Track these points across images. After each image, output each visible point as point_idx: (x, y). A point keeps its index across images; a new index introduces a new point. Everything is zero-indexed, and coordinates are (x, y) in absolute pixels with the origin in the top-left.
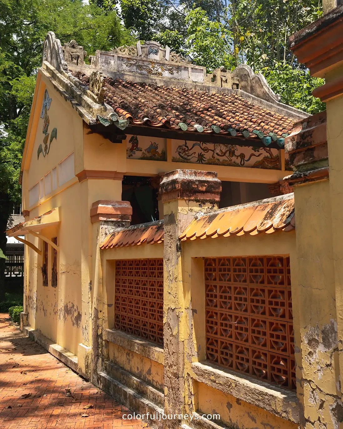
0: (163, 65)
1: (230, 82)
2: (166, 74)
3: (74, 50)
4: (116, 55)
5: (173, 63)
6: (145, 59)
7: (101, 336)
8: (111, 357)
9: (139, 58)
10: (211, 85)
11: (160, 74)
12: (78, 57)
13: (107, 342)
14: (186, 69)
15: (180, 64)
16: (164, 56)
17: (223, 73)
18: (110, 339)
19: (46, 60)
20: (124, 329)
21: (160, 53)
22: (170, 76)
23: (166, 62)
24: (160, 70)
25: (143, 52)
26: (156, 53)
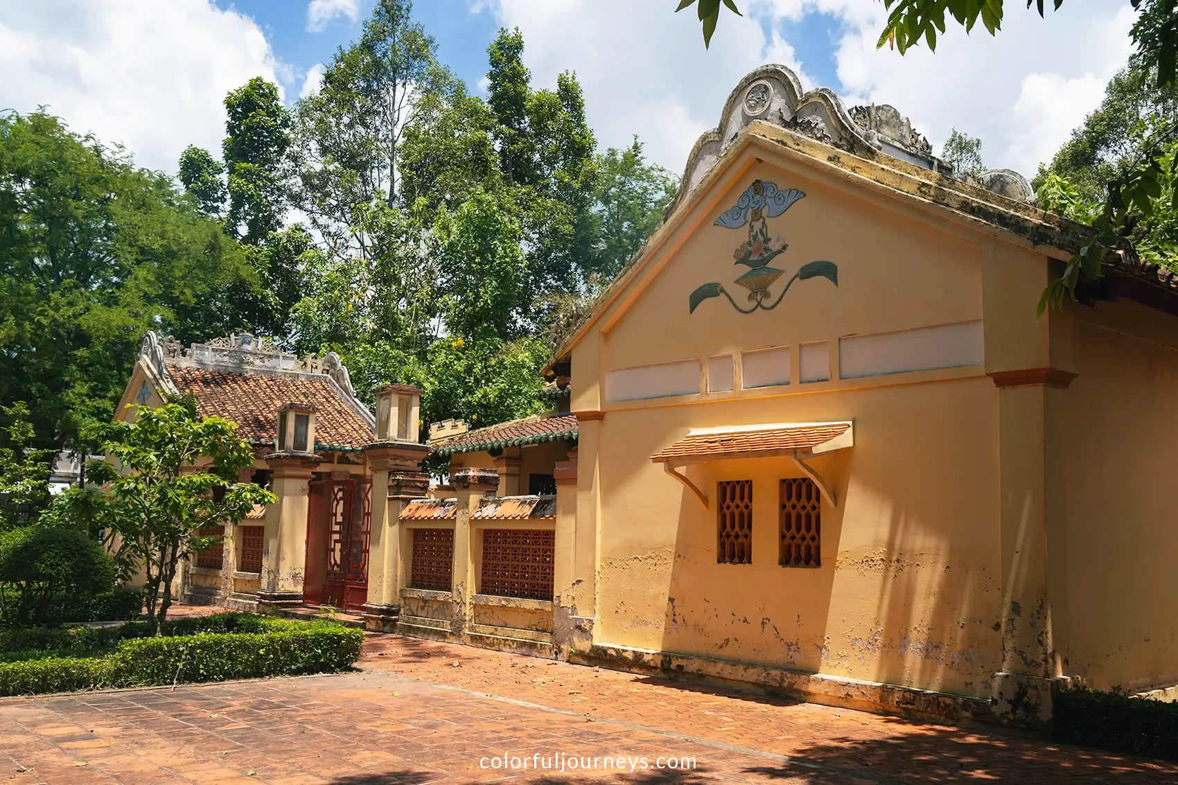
0: (255, 354)
1: (320, 368)
2: (258, 362)
3: (172, 345)
4: (210, 348)
5: (265, 352)
6: (237, 349)
7: (188, 572)
8: (194, 584)
9: (232, 349)
10: (300, 372)
11: (252, 363)
12: (175, 350)
13: (192, 574)
14: (277, 357)
15: (271, 353)
16: (257, 346)
17: (314, 360)
18: (194, 572)
19: (146, 354)
20: (203, 566)
21: (253, 343)
22: (262, 364)
23: (258, 352)
24: (251, 360)
25: (236, 343)
26: (249, 343)
